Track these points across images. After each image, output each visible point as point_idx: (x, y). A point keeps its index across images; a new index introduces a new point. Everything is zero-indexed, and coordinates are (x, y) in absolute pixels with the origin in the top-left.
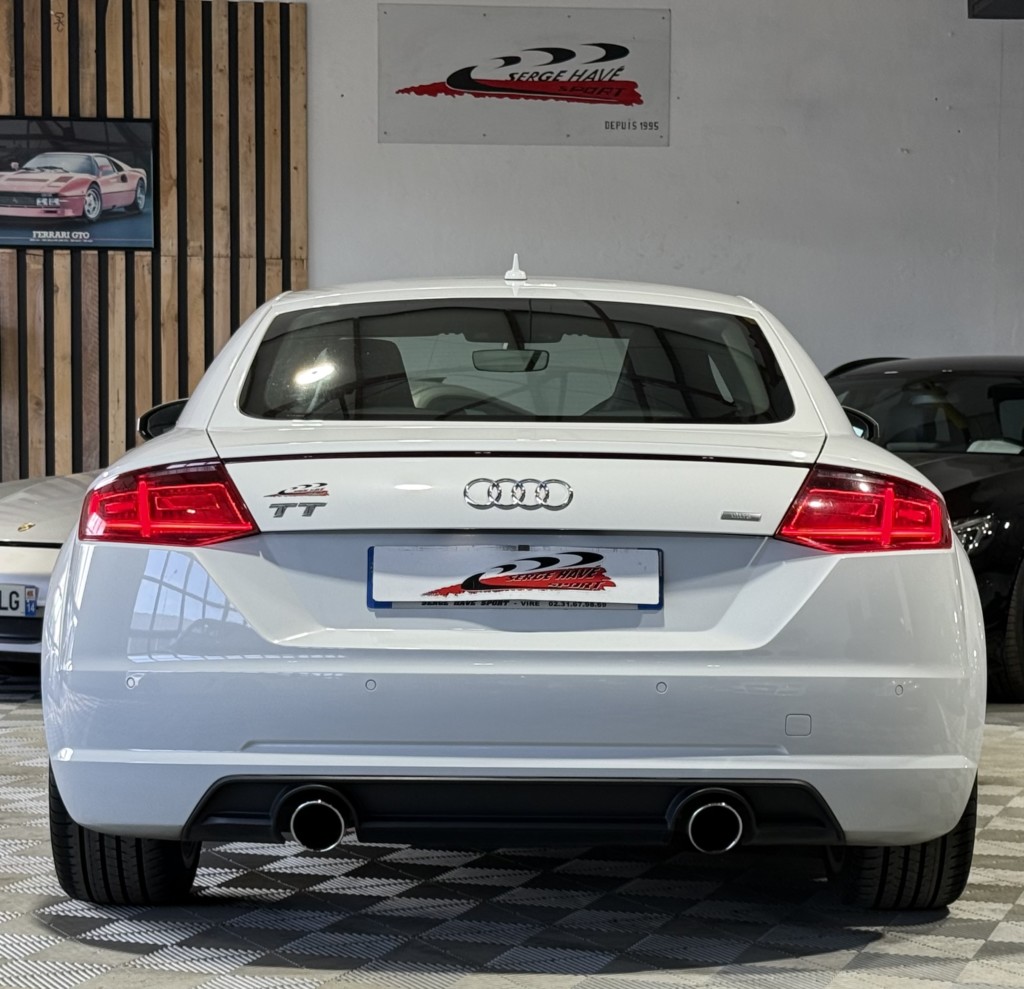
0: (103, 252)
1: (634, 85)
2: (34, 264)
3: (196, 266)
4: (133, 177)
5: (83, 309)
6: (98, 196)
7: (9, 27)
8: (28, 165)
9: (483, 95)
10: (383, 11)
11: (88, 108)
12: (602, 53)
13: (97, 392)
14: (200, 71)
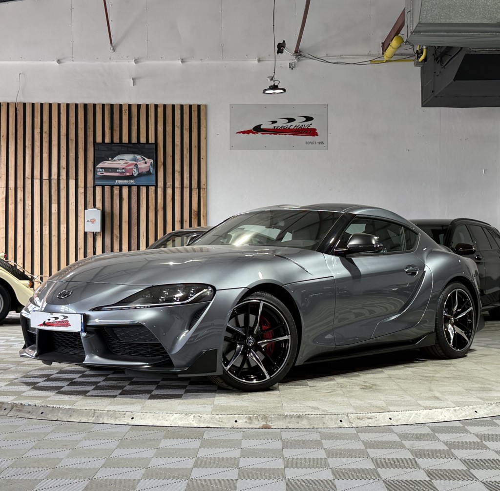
0: (139, 187)
1: (315, 130)
2: (116, 191)
3: (169, 191)
4: (149, 162)
5: (132, 206)
6: (137, 169)
7: (109, 114)
8: (114, 159)
9: (265, 134)
10: (232, 106)
11: (134, 140)
12: (305, 119)
13: (136, 233)
14: (171, 128)
